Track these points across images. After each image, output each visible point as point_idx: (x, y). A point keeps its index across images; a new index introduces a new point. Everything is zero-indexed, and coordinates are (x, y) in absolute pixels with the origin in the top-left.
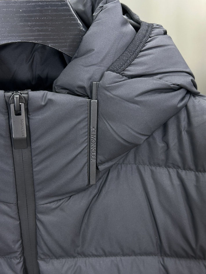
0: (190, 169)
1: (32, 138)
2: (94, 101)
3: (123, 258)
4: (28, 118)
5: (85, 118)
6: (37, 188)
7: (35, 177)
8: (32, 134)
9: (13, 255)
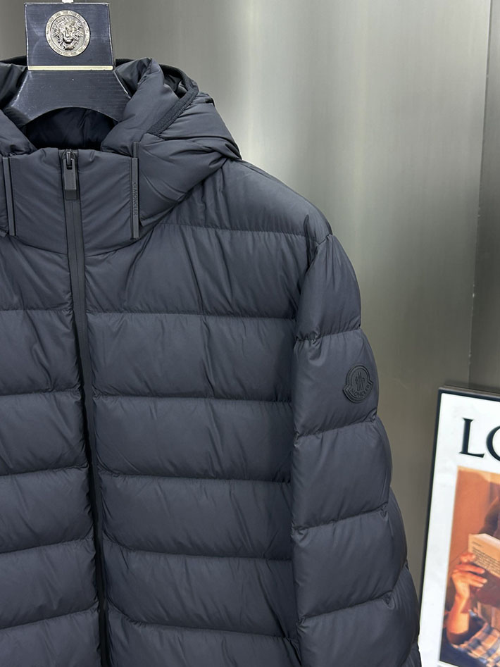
0: (227, 228)
1: (81, 191)
2: (135, 160)
3: (167, 315)
4: (78, 173)
5: (127, 175)
6: (86, 240)
7: (84, 229)
8: (81, 188)
9: (64, 307)
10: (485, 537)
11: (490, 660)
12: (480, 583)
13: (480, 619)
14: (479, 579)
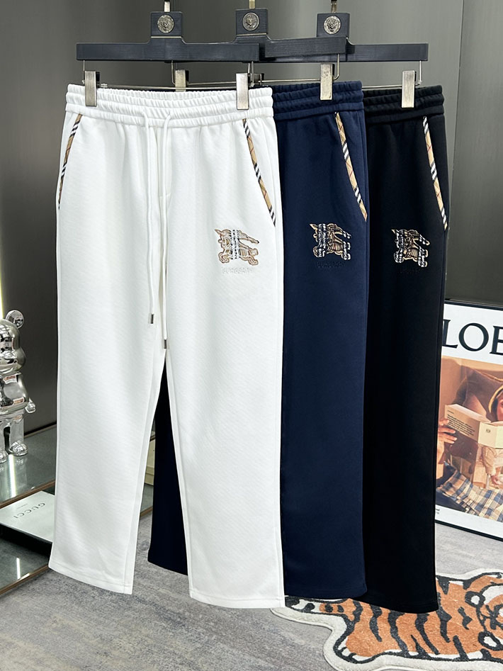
10: (457, 405)
11: (458, 498)
12: (452, 440)
13: (452, 468)
14: (452, 438)
